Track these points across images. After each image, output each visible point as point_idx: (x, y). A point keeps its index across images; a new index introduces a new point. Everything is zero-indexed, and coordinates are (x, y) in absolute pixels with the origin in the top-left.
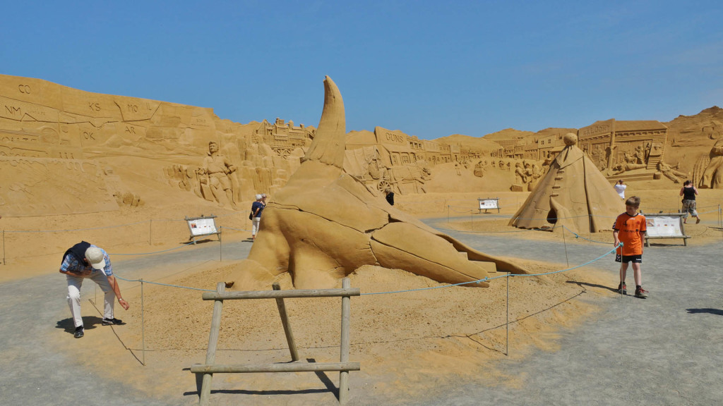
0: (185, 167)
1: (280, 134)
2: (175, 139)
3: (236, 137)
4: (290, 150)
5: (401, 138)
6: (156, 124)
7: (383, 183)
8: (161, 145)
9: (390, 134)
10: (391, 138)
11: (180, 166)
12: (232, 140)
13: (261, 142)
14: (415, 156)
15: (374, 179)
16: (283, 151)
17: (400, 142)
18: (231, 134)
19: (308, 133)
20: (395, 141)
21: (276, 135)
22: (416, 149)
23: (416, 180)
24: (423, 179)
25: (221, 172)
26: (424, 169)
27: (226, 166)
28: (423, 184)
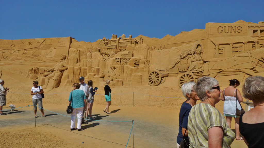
1: (112, 44)
3: (79, 50)
4: (114, 54)
5: (239, 28)
6: (40, 49)
7: (186, 75)
8: (37, 58)
9: (223, 27)
10: (224, 31)
11: (38, 68)
12: (75, 52)
13: (94, 51)
14: (255, 45)
15: (179, 72)
16: (109, 55)
17: (237, 33)
18: (78, 49)
19: (135, 40)
20: (229, 33)
21: (108, 45)
22: (261, 36)
23: (241, 71)
24: (254, 70)
25: (57, 70)
26: (262, 58)
27: (63, 66)
28: (251, 76)
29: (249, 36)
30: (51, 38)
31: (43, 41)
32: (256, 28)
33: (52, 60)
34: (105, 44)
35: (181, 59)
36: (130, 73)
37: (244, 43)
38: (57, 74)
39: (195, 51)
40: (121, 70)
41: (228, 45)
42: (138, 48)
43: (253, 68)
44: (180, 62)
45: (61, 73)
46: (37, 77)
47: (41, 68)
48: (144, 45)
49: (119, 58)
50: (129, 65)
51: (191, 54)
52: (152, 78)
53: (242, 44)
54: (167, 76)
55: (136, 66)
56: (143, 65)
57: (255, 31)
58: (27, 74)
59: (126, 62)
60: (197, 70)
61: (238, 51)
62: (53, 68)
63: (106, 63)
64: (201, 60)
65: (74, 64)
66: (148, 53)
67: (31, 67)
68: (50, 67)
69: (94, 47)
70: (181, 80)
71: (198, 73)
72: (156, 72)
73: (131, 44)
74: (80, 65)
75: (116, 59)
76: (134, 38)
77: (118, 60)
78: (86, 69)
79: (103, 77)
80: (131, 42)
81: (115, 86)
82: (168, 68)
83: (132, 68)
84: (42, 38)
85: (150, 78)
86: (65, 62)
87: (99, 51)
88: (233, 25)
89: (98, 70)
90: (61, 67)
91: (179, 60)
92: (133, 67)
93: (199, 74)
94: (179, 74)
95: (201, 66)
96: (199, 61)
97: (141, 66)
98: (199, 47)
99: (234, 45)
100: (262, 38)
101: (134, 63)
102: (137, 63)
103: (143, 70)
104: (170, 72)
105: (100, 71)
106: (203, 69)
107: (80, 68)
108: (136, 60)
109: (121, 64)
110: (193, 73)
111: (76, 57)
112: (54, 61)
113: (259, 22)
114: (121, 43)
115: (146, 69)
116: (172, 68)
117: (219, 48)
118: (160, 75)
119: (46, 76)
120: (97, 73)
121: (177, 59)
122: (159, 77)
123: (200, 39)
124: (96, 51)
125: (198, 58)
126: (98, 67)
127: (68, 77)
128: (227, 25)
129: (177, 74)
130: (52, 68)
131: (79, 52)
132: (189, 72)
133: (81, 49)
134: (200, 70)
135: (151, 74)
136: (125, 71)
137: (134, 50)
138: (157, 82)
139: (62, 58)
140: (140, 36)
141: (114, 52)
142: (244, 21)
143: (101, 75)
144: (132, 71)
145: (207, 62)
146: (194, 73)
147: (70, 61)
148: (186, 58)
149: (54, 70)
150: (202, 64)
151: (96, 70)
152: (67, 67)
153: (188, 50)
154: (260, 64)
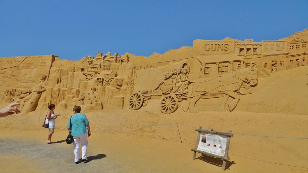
1: (97, 63)
3: (60, 70)
4: (97, 74)
5: (226, 46)
6: (20, 68)
7: (168, 98)
8: (15, 79)
9: (211, 45)
10: (211, 48)
11: (15, 89)
12: (56, 72)
13: (77, 71)
14: (240, 64)
15: (163, 94)
16: (92, 75)
17: (224, 51)
18: (59, 68)
19: (120, 59)
20: (216, 51)
21: (93, 64)
22: (247, 55)
23: (224, 94)
24: (238, 92)
25: (35, 92)
26: (246, 79)
27: (42, 88)
28: (234, 98)
29: (235, 55)
30: (32, 57)
31: (23, 59)
32: (243, 46)
33: (31, 81)
34: (89, 63)
35: (165, 79)
36: (111, 95)
37: (230, 63)
38: (34, 95)
39: (181, 71)
40: (102, 92)
41: (215, 64)
42: (123, 66)
43: (236, 89)
44: (164, 83)
45: (38, 94)
46: (12, 100)
47: (18, 89)
48: (130, 63)
49: (100, 79)
50: (111, 86)
51: (176, 74)
52: (134, 101)
53: (228, 63)
54: (150, 99)
55: (118, 87)
56: (126, 86)
57: (241, 50)
58: (2, 97)
59: (108, 82)
60: (181, 91)
61: (224, 71)
62: (32, 89)
63: (87, 84)
64: (186, 81)
65: (54, 85)
66: (133, 73)
67: (7, 89)
68: (29, 88)
69: (76, 67)
70: (163, 103)
71: (181, 95)
72: (138, 94)
73: (117, 63)
74: (59, 87)
75: (98, 79)
76: (120, 56)
77: (99, 80)
78: (65, 91)
79: (83, 100)
80: (117, 60)
81: (93, 110)
82: (151, 89)
83: (113, 90)
84: (23, 57)
85: (131, 101)
86: (44, 83)
87: (82, 70)
88: (220, 42)
89: (78, 92)
90: (39, 88)
91: (163, 80)
92: (115, 88)
93: (183, 97)
94: (162, 96)
95: (185, 88)
96: (184, 82)
97: (124, 87)
98: (186, 66)
99: (220, 64)
100: (248, 57)
101: (117, 84)
102: (120, 84)
103: (125, 91)
104: (152, 94)
105: (80, 93)
106: (187, 91)
107: (59, 90)
108: (119, 80)
109: (103, 85)
110: (176, 95)
111: (57, 77)
112: (33, 81)
113: (245, 40)
114: (106, 61)
115: (129, 91)
116: (156, 90)
117: (205, 68)
118: (142, 98)
119: (21, 98)
120: (76, 95)
121: (161, 79)
122: (140, 100)
123: (187, 57)
124: (79, 70)
125: (183, 78)
126: (78, 88)
127: (45, 99)
128: (214, 42)
129: (160, 96)
130: (30, 90)
131: (61, 71)
132: (172, 95)
133: (64, 69)
134: (184, 92)
135: (132, 97)
136: (106, 93)
137: (118, 69)
138: (138, 105)
139: (41, 78)
140: (126, 54)
141: (97, 72)
142: (231, 38)
143: (80, 97)
144: (113, 92)
145: (192, 82)
146: (178, 96)
147: (49, 82)
148: (171, 78)
149: (32, 92)
150: (187, 85)
151: (75, 92)
152: (46, 88)
153: (173, 69)
154: (245, 85)
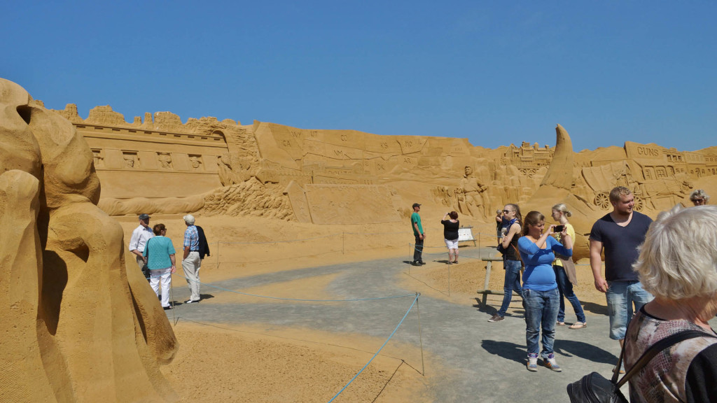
0: (446, 188)
1: (526, 155)
2: (438, 165)
3: (487, 161)
5: (655, 151)
9: (642, 148)
10: (643, 152)
20: (649, 155)
21: (522, 156)
22: (675, 162)
23: (674, 194)
24: (683, 193)
25: (475, 191)
26: (684, 182)
27: (479, 185)
28: (683, 198)
29: (665, 161)
31: (425, 140)
35: (617, 180)
41: (652, 168)
43: (681, 190)
52: (601, 201)
53: (663, 168)
57: (668, 156)
64: (635, 181)
72: (602, 194)
74: (501, 184)
85: (598, 201)
88: (650, 147)
96: (634, 183)
99: (656, 168)
117: (645, 170)
119: (461, 200)
121: (613, 179)
134: (640, 192)
135: (598, 197)
145: (642, 184)
152: (486, 186)
